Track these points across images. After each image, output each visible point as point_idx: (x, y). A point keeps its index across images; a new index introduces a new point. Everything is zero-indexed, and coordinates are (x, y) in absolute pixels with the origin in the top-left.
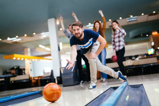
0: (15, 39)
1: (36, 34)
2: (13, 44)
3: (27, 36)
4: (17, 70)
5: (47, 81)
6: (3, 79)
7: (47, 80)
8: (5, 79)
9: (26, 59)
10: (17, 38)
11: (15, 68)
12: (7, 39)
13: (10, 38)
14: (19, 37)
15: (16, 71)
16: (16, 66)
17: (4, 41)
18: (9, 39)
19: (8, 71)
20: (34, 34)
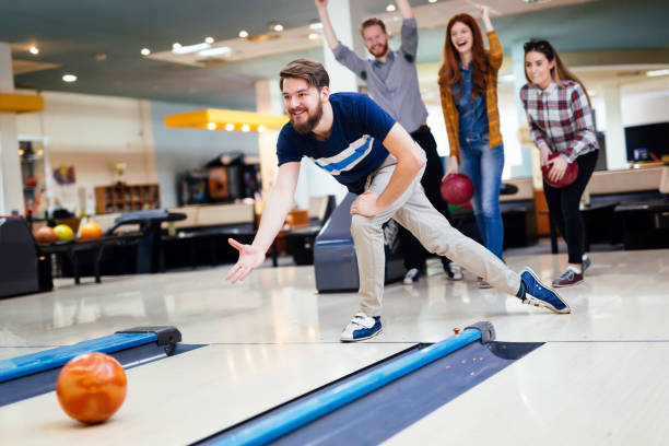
0: (206, 49)
1: (286, 27)
2: (202, 65)
3: (250, 38)
4: (233, 171)
5: (305, 242)
6: (136, 227)
7: (307, 239)
8: (141, 229)
9: (261, 129)
10: (213, 46)
11: (226, 160)
12: (171, 48)
13: (184, 44)
14: (216, 41)
15: (228, 175)
16: (231, 154)
17: (162, 56)
18: (178, 48)
19: (196, 175)
20: (279, 28)
